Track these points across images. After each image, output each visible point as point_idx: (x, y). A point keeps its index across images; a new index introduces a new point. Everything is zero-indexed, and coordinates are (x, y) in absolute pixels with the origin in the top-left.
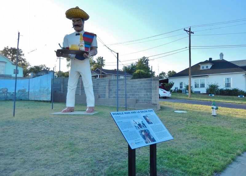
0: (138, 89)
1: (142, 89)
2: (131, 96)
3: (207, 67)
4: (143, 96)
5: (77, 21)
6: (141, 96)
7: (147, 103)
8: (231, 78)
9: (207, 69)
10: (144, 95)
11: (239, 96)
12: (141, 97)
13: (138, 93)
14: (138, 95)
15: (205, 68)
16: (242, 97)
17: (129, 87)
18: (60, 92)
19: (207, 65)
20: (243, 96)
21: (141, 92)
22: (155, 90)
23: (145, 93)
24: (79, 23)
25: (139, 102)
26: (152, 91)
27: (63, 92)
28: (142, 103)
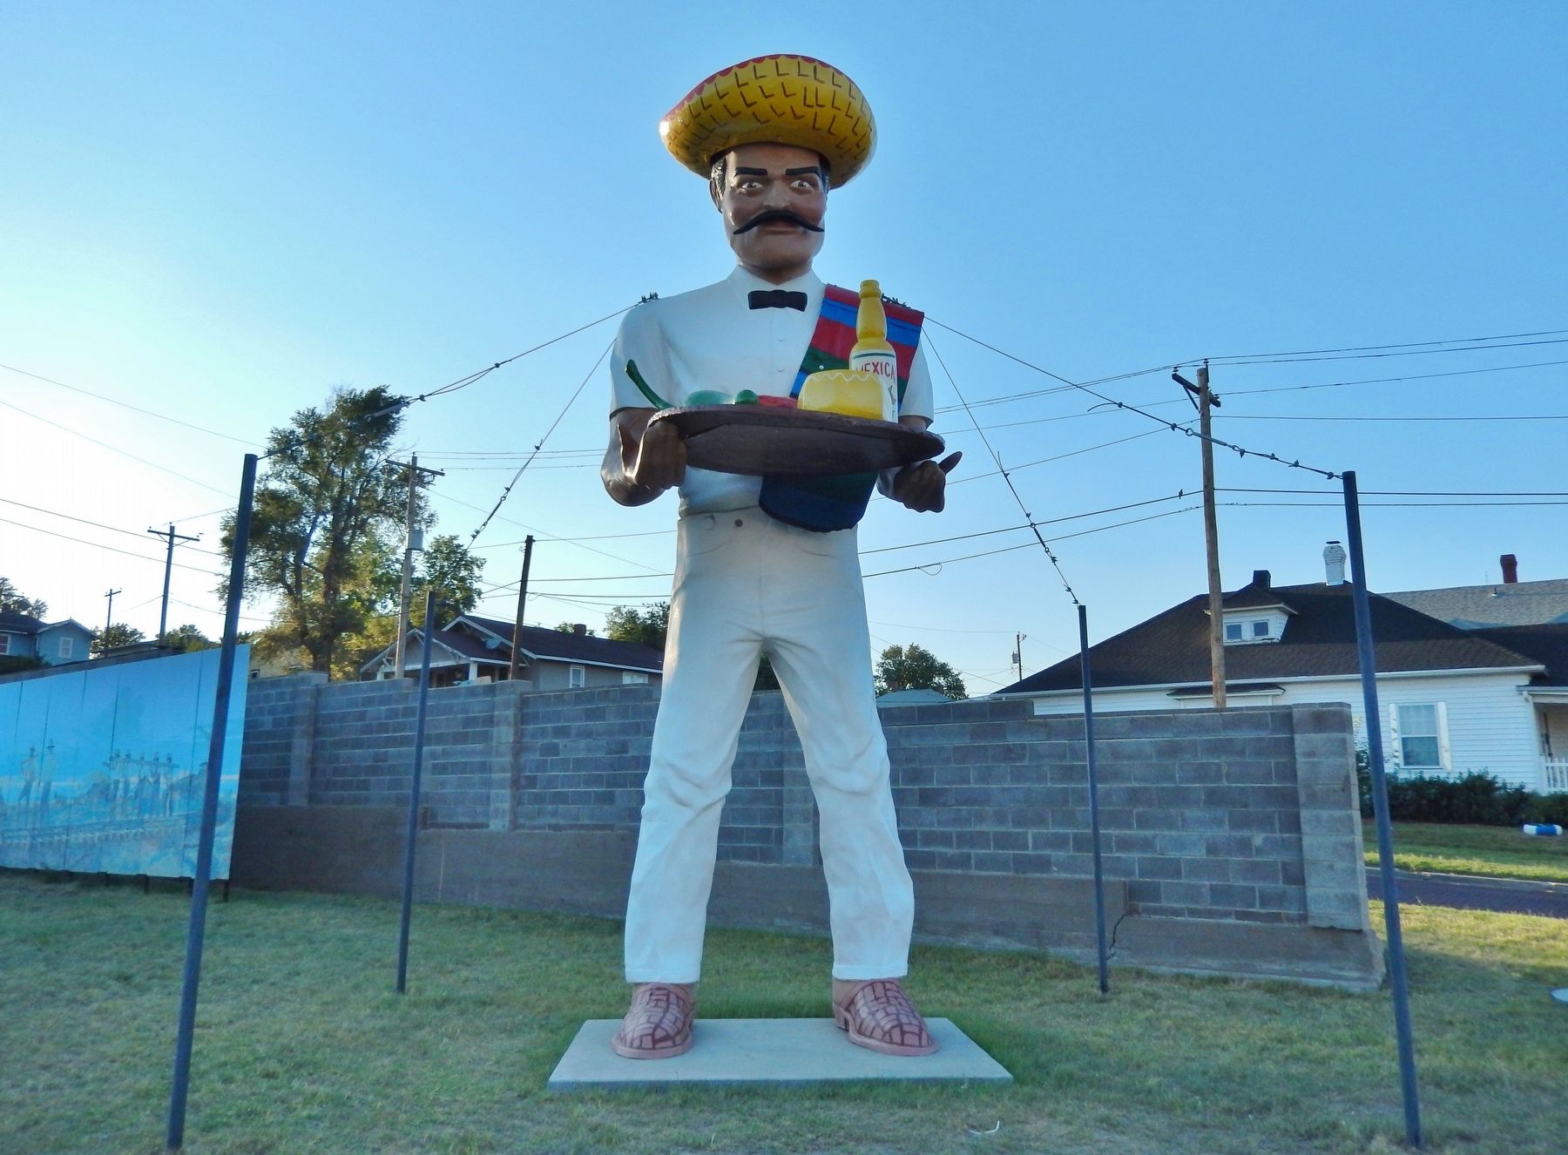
0: (1134, 796)
1: (1180, 797)
2: (1061, 855)
3: (1261, 628)
4: (1200, 853)
5: (792, 174)
6: (1173, 855)
7: (1241, 915)
8: (1442, 708)
9: (1259, 640)
10: (1212, 849)
11: (1530, 829)
12: (1174, 869)
13: (1134, 832)
14: (1147, 845)
15: (1248, 636)
16: (1553, 833)
17: (1041, 779)
18: (274, 803)
19: (1260, 617)
20: (1559, 829)
21: (1169, 823)
22: (1337, 813)
23: (1223, 833)
24: (801, 202)
25: (1156, 912)
26: (1304, 813)
27: (311, 798)
28: (1193, 913)
